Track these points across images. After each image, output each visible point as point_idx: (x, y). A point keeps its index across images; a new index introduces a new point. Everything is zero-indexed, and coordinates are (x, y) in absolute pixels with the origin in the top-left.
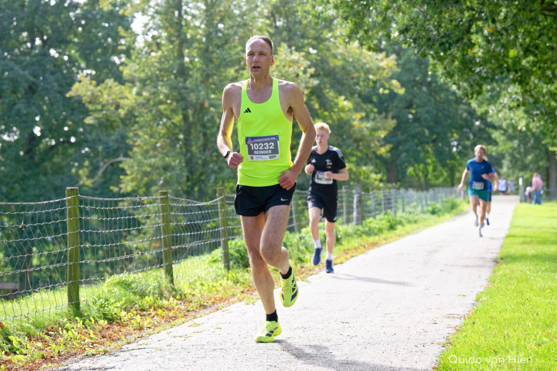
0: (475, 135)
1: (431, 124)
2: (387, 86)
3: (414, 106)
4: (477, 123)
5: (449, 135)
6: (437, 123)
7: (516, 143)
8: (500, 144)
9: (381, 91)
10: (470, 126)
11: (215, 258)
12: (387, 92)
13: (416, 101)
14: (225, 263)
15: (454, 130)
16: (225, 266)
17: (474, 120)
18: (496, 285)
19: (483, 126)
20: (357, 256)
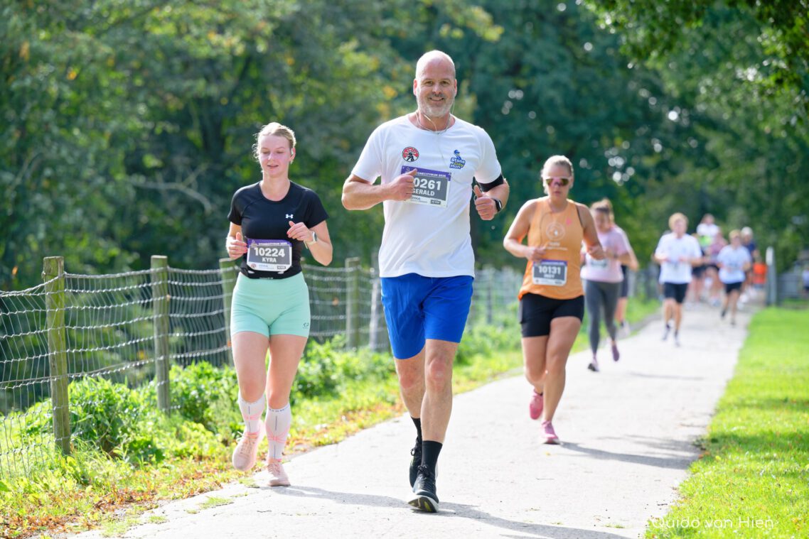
0: (665, 144)
1: (564, 113)
2: (459, 19)
3: (525, 71)
4: (673, 116)
5: (606, 142)
6: (577, 111)
7: (760, 167)
8: (725, 165)
9: (444, 31)
10: (654, 120)
11: (35, 424)
12: (458, 33)
13: (529, 58)
14: (58, 435)
15: (616, 131)
16: (58, 443)
17: (664, 109)
18: (695, 504)
19: (685, 122)
20: (373, 425)
